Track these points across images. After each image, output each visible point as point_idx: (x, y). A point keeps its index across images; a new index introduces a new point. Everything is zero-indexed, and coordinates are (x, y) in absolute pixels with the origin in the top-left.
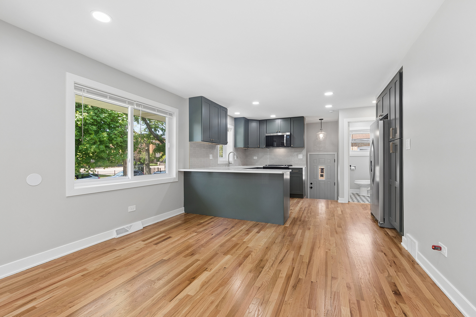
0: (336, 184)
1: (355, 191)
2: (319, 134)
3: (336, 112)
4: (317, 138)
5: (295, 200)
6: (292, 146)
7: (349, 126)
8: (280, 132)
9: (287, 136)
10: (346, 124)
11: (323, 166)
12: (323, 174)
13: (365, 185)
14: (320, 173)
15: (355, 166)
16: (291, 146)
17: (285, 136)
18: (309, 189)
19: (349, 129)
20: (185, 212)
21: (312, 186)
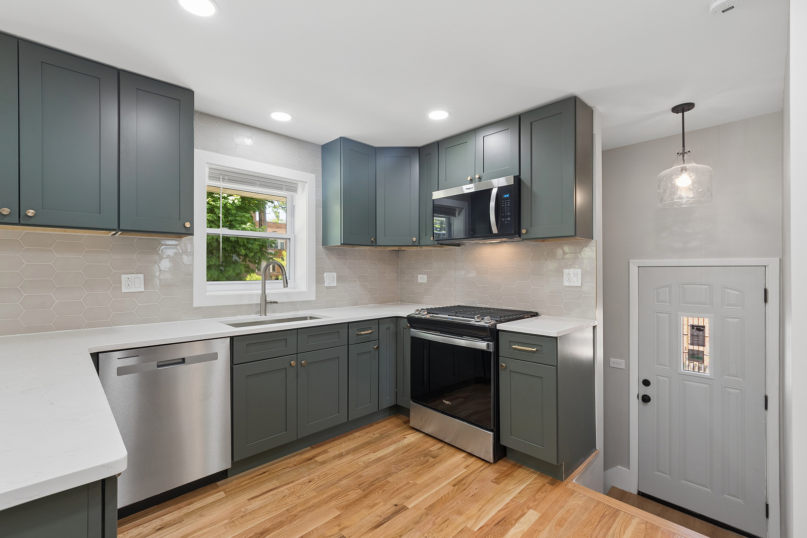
6: (524, 231)
8: (480, 180)
9: (501, 189)
11: (704, 314)
12: (701, 348)
14: (686, 344)
16: (520, 235)
17: (494, 191)
18: (635, 403)
21: (649, 391)
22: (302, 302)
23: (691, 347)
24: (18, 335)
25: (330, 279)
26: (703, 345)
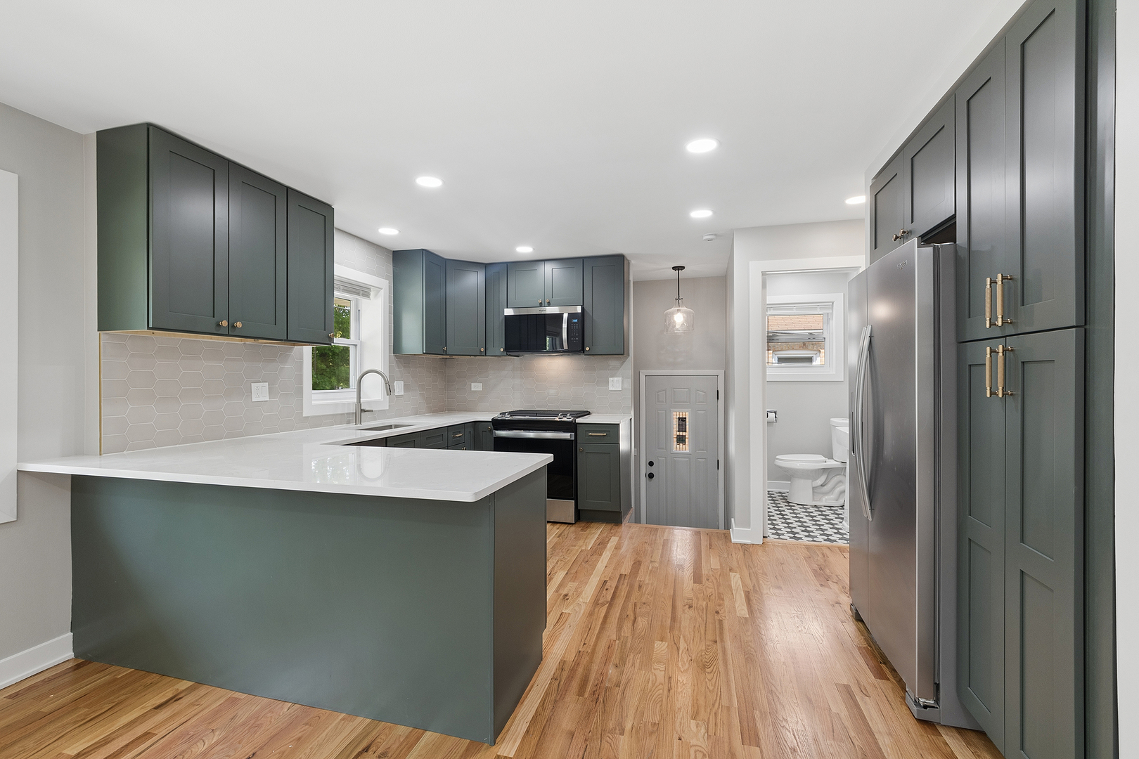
0: (723, 465)
1: (778, 486)
2: (673, 313)
3: (723, 239)
4: (667, 324)
5: (596, 532)
6: (587, 349)
7: (764, 286)
8: (549, 304)
9: (571, 316)
10: (756, 281)
11: (686, 410)
12: (684, 434)
13: (807, 470)
14: (675, 433)
15: (775, 412)
16: (583, 350)
17: (566, 316)
18: (643, 479)
19: (764, 298)
20: (76, 656)
21: (653, 470)
22: (379, 411)
23: (678, 433)
24: (178, 446)
25: (399, 387)
26: (686, 432)
